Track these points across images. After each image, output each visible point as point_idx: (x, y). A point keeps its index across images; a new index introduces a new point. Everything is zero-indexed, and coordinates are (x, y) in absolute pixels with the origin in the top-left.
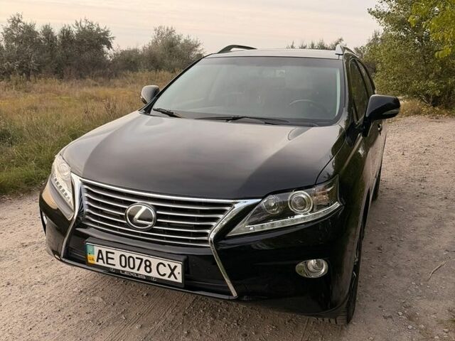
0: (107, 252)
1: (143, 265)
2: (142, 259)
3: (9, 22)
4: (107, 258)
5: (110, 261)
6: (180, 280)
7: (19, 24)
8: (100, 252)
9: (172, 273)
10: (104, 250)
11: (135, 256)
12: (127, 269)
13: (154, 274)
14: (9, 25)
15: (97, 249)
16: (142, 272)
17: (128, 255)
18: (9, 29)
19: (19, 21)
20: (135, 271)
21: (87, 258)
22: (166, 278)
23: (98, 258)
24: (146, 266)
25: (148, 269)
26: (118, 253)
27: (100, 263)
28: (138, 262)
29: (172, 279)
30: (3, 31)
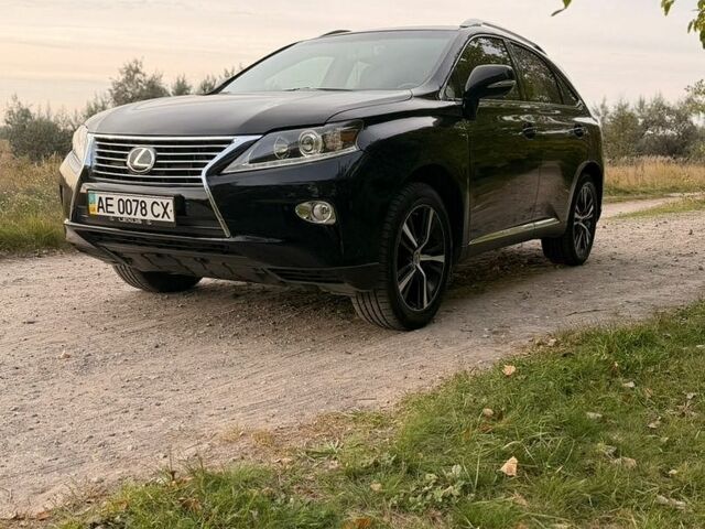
0: (107, 199)
1: (139, 208)
2: (137, 201)
3: (122, 73)
4: (107, 205)
5: (110, 209)
6: (172, 220)
7: (138, 76)
8: (100, 199)
9: (165, 212)
10: (104, 196)
11: (131, 198)
12: (125, 215)
13: (149, 217)
14: (121, 78)
15: (97, 196)
16: (139, 216)
17: (125, 199)
18: (121, 85)
19: (137, 71)
20: (132, 216)
21: (88, 209)
22: (160, 219)
23: (99, 207)
24: (142, 208)
25: (144, 212)
26: (116, 197)
27: (101, 213)
28: (134, 204)
29: (166, 219)
30: (111, 87)
